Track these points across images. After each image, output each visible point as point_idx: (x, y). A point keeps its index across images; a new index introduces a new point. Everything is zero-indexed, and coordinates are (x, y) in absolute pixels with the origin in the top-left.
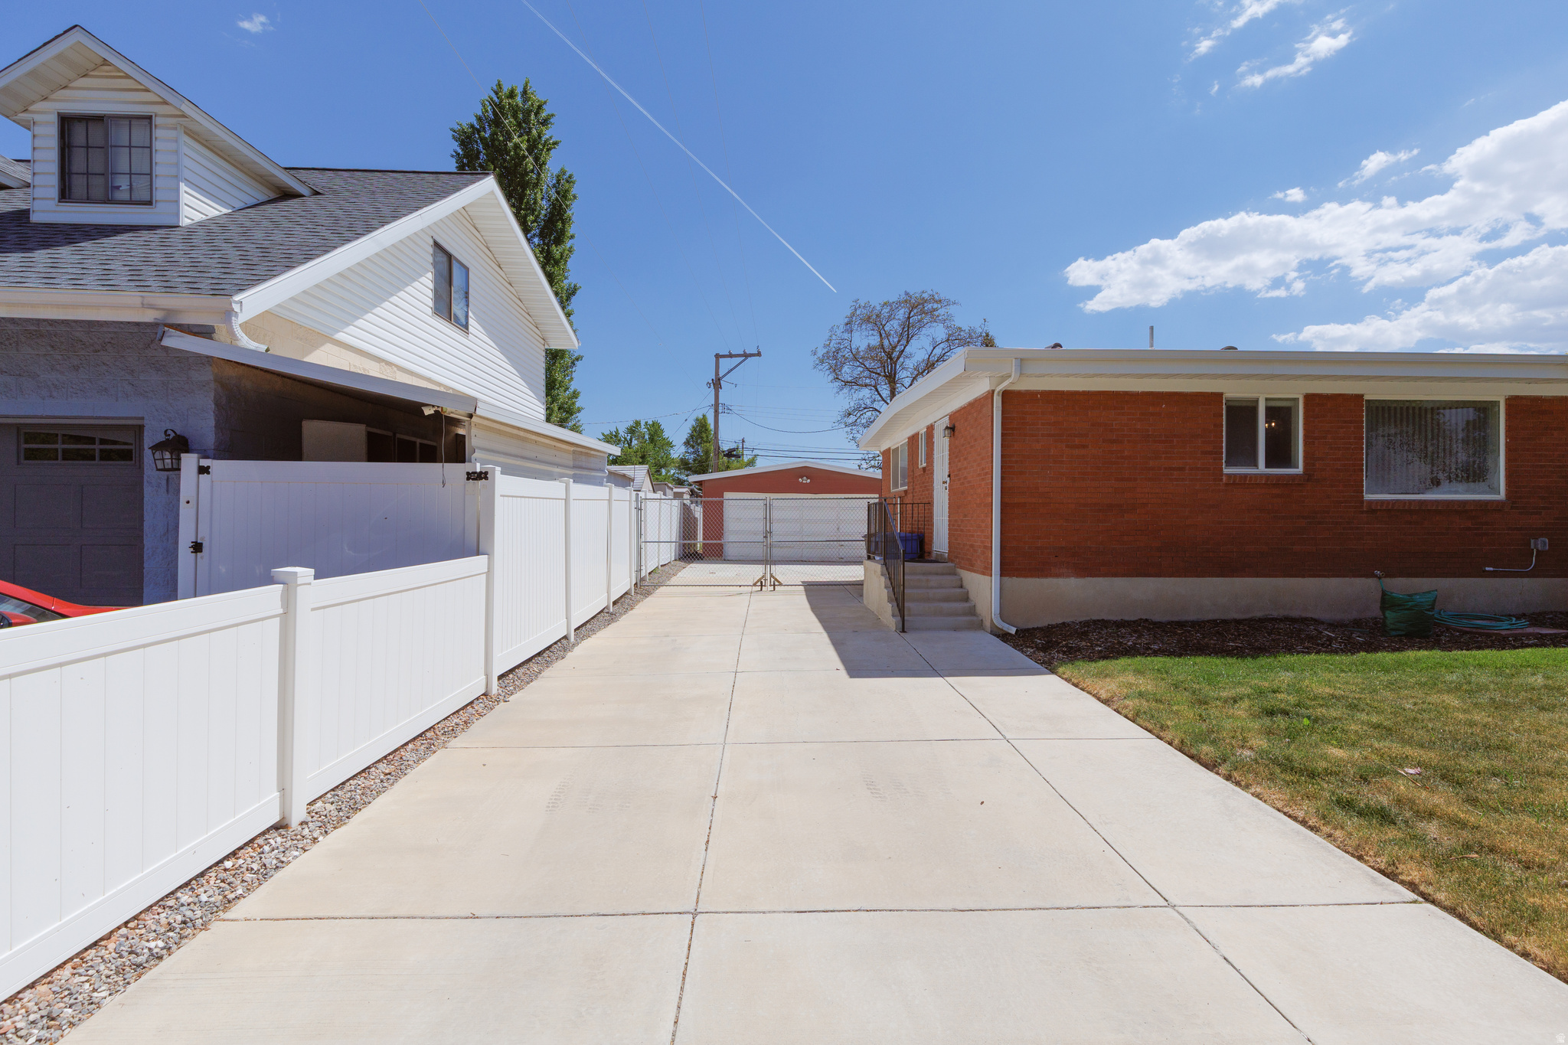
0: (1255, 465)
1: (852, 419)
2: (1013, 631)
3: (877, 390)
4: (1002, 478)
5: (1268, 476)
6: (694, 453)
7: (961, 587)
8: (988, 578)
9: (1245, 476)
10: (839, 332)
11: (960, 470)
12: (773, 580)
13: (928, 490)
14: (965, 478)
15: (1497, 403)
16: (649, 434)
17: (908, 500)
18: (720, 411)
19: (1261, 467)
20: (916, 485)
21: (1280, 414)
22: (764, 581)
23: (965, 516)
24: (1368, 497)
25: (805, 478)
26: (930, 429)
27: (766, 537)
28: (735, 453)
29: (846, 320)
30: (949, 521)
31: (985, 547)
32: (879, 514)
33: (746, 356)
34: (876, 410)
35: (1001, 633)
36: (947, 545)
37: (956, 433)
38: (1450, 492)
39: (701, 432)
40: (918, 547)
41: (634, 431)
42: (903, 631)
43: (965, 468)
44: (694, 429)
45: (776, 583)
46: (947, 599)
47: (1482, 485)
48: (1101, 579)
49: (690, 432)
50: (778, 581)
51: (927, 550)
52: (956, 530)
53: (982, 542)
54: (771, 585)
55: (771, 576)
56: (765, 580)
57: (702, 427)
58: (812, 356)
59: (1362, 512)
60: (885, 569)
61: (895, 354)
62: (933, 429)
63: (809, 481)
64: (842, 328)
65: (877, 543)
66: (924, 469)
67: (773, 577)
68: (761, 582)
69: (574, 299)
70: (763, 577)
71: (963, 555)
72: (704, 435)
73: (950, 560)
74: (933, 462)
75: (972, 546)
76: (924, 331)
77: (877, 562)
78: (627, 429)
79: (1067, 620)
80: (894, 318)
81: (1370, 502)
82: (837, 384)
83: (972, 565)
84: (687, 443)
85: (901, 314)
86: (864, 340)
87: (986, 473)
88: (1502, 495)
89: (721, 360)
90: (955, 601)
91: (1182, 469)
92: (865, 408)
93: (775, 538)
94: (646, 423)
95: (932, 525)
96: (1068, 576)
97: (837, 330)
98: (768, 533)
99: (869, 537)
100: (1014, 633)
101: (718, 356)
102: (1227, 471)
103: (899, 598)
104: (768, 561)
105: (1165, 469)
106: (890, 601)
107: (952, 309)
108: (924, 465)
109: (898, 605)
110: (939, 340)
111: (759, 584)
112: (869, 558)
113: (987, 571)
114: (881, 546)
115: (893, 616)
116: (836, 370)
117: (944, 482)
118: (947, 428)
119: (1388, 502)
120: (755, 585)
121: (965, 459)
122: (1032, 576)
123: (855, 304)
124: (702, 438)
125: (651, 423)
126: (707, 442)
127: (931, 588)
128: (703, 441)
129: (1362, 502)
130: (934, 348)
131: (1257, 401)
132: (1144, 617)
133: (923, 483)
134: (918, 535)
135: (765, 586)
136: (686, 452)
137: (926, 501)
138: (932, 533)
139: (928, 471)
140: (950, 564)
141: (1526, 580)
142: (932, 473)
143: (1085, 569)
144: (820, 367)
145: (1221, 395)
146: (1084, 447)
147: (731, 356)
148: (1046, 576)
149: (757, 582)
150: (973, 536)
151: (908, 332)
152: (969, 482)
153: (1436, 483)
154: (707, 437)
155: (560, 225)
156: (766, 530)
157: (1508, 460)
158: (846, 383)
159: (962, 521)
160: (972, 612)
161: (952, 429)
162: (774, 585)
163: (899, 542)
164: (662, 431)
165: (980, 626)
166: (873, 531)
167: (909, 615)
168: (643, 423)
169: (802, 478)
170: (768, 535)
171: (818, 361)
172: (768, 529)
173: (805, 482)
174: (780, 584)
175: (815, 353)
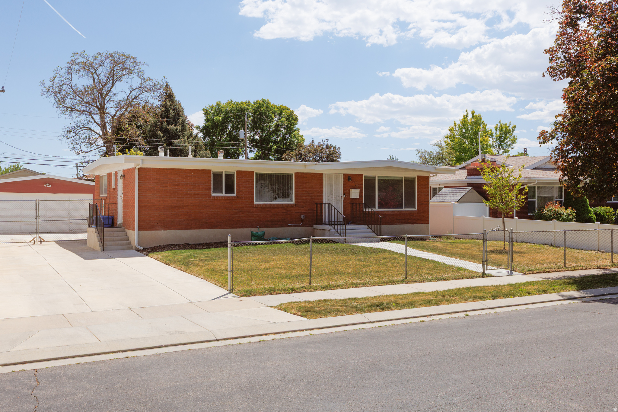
0: (222, 193)
1: (72, 134)
2: (142, 248)
3: (91, 115)
4: (138, 197)
5: (225, 197)
7: (127, 236)
8: (134, 231)
9: (218, 196)
10: (62, 73)
11: (126, 192)
12: (40, 239)
13: (115, 198)
14: (128, 196)
15: (292, 174)
17: (108, 201)
19: (224, 194)
20: (111, 195)
21: (229, 177)
23: (128, 210)
24: (255, 203)
25: (48, 184)
26: (116, 173)
27: (36, 219)
29: (68, 65)
30: (123, 211)
31: (133, 221)
32: (94, 208)
34: (90, 129)
35: (138, 250)
36: (122, 222)
37: (125, 178)
38: (279, 201)
40: (112, 222)
42: (103, 251)
43: (128, 192)
45: (42, 241)
46: (121, 240)
47: (288, 199)
48: (172, 231)
51: (115, 223)
52: (125, 215)
53: (133, 219)
54: (39, 242)
56: (36, 239)
58: (41, 86)
59: (254, 208)
60: (97, 230)
61: (104, 91)
62: (117, 173)
63: (50, 186)
64: (64, 70)
65: (93, 220)
66: (114, 189)
67: (41, 238)
68: (34, 240)
70: (35, 238)
71: (127, 225)
73: (123, 226)
74: (117, 187)
75: (130, 221)
77: (93, 228)
79: (161, 245)
80: (103, 65)
81: (256, 204)
82: (61, 108)
83: (130, 227)
85: (108, 64)
87: (133, 196)
88: (294, 202)
90: (124, 241)
91: (199, 194)
92: (82, 128)
93: (41, 219)
95: (117, 213)
96: (161, 230)
97: (60, 71)
98: (37, 217)
99: (89, 218)
100: (142, 249)
102: (213, 195)
103: (102, 241)
104: (38, 232)
105: (193, 194)
106: (99, 241)
107: (143, 67)
108: (114, 187)
109: (102, 242)
110: (134, 87)
111: (33, 241)
112: (89, 227)
113: (134, 229)
114: (95, 222)
115: (100, 246)
116: (60, 102)
117: (121, 196)
118: (121, 176)
119: (261, 204)
120: (31, 242)
121: (128, 189)
122: (149, 230)
127: (115, 236)
129: (254, 205)
130: (131, 92)
131: (222, 172)
132: (186, 243)
133: (114, 195)
134: (111, 217)
135: (36, 242)
137: (115, 202)
138: (117, 216)
139: (115, 190)
140: (123, 228)
141: (300, 228)
142: (117, 191)
143: (167, 227)
144: (47, 94)
145: (211, 170)
146: (167, 187)
148: (154, 230)
149: (32, 241)
150: (130, 217)
151: (113, 78)
152: (129, 197)
153: (275, 198)
157: (295, 192)
158: (68, 108)
159: (127, 211)
160: (129, 244)
161: (123, 176)
162: (41, 242)
163: (102, 220)
165: (132, 248)
166: (91, 215)
167: (106, 246)
169: (46, 184)
170: (38, 217)
171: (45, 90)
172: (38, 215)
173: (48, 186)
174: (44, 241)
175: (42, 84)
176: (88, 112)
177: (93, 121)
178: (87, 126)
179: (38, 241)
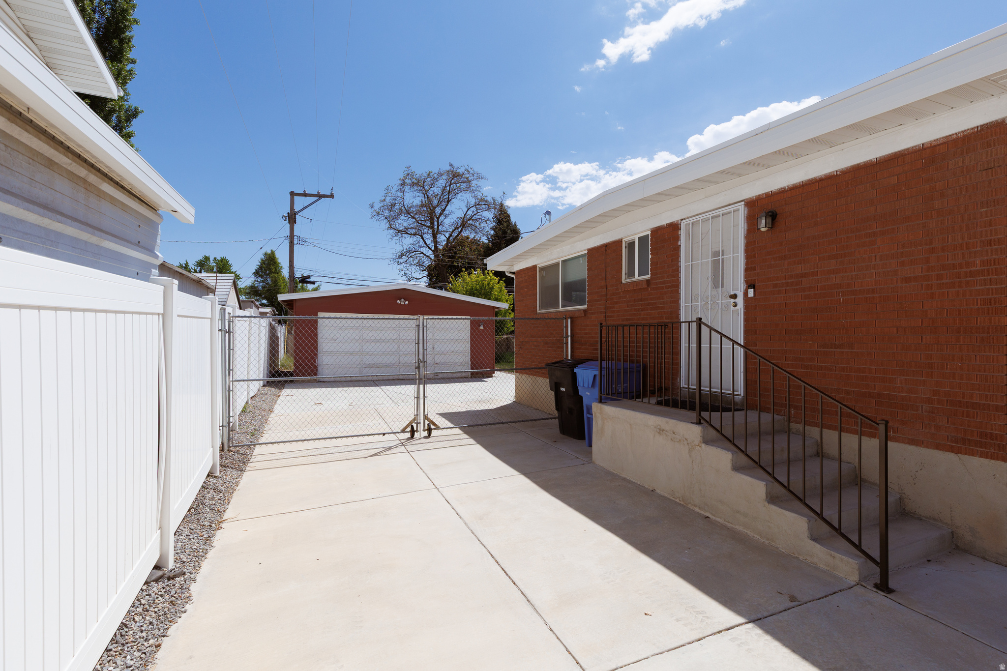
1: (404, 258)
3: (423, 238)
6: (263, 282)
7: (824, 456)
10: (393, 191)
11: (801, 276)
12: (427, 423)
13: (659, 308)
14: (835, 286)
16: (218, 268)
17: (592, 321)
18: (295, 242)
22: (415, 426)
23: (837, 346)
25: (403, 300)
26: (665, 230)
27: (418, 368)
28: (308, 280)
29: (400, 182)
33: (320, 196)
34: (423, 253)
37: (785, 221)
39: (269, 264)
41: (203, 264)
43: (836, 272)
44: (263, 262)
45: (433, 427)
49: (259, 264)
50: (434, 424)
54: (424, 430)
55: (426, 417)
56: (417, 424)
57: (271, 261)
58: (370, 209)
61: (438, 212)
62: (676, 230)
63: (407, 302)
64: (395, 188)
66: (643, 283)
67: (428, 419)
68: (412, 427)
69: (134, 122)
70: (414, 420)
72: (272, 267)
74: (676, 271)
76: (459, 196)
78: (197, 262)
82: (391, 231)
84: (256, 273)
85: (442, 182)
86: (413, 199)
89: (295, 197)
92: (414, 252)
94: (215, 259)
97: (391, 189)
101: (293, 194)
107: (480, 183)
108: (643, 278)
110: (471, 204)
111: (409, 429)
116: (391, 220)
117: (729, 296)
120: (403, 431)
121: (836, 257)
123: (407, 169)
124: (270, 269)
125: (220, 259)
126: (275, 273)
128: (271, 272)
130: (468, 210)
133: (641, 300)
135: (417, 431)
136: (255, 281)
137: (650, 322)
139: (658, 284)
142: (677, 286)
144: (377, 218)
147: (305, 195)
149: (406, 428)
151: (447, 196)
152: (860, 292)
154: (276, 269)
155: (116, 42)
156: (419, 359)
158: (399, 231)
159: (819, 352)
162: (429, 430)
164: (230, 266)
168: (211, 259)
169: (400, 300)
170: (422, 365)
171: (375, 213)
172: (421, 357)
173: (403, 303)
174: (437, 428)
175: (372, 207)
176: (420, 235)
177: (425, 245)
178: (419, 250)
179: (422, 428)
